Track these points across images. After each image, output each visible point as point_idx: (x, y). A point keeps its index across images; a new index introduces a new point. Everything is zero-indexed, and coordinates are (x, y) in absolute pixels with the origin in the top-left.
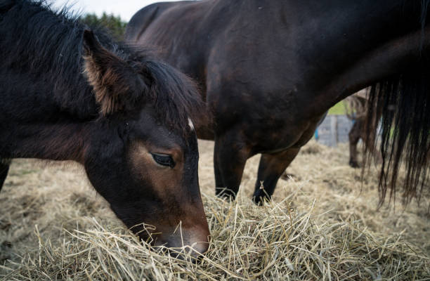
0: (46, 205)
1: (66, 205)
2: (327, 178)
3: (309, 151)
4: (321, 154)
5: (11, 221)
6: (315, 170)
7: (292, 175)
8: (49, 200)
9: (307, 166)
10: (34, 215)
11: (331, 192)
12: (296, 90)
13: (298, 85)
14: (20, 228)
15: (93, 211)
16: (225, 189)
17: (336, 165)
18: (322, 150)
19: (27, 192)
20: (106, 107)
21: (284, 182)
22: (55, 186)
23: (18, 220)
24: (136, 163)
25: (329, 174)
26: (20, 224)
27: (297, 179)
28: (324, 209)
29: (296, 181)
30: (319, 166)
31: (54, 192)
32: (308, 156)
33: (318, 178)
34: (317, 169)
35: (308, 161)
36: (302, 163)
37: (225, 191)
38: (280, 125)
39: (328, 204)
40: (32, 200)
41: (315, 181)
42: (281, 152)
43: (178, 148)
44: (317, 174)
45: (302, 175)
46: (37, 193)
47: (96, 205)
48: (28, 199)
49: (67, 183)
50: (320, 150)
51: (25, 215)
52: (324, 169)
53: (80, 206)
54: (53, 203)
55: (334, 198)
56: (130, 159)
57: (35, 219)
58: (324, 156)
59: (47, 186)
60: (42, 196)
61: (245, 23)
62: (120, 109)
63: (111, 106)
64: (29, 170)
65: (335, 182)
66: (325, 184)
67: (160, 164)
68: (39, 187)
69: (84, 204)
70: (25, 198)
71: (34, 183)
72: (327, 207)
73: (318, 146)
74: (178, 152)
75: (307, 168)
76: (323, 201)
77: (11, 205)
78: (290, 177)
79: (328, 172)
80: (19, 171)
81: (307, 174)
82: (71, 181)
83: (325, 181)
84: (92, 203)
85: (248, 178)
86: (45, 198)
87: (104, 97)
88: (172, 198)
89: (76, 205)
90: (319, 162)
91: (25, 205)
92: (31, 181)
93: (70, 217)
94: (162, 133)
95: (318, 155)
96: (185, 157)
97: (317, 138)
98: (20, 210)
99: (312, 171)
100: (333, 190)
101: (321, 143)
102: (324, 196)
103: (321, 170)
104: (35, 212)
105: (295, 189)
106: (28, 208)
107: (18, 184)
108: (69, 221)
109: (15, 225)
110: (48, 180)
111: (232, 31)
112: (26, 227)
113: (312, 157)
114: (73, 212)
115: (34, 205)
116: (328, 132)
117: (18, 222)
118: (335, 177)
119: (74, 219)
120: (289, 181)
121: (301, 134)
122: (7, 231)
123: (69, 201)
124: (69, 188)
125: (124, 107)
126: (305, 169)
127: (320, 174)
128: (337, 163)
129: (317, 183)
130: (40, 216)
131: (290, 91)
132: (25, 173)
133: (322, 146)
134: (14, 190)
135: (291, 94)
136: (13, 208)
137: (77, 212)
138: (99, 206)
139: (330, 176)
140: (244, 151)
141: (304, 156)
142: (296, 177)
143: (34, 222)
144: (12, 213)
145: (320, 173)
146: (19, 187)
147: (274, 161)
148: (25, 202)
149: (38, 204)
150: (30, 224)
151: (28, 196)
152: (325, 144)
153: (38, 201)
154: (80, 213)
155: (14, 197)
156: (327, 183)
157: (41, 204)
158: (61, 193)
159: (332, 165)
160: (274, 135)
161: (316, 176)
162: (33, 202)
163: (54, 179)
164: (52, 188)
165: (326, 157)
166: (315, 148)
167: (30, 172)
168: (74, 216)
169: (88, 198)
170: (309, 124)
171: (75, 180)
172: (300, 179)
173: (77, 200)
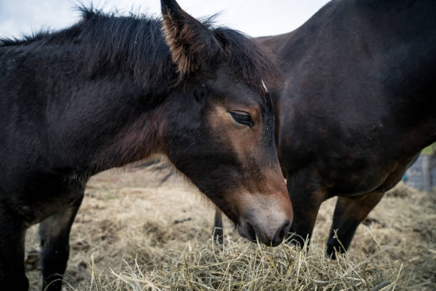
0: (122, 231)
1: (138, 233)
2: (418, 227)
3: (396, 195)
4: (410, 198)
5: (90, 243)
6: (403, 217)
7: (375, 221)
8: (126, 226)
9: (393, 211)
10: (111, 239)
11: (425, 245)
12: (381, 125)
13: (384, 120)
14: (96, 250)
15: (163, 242)
16: (293, 234)
17: (429, 213)
18: (412, 193)
19: (108, 216)
20: (182, 67)
21: (365, 227)
22: (133, 213)
23: (97, 242)
24: (214, 126)
25: (421, 223)
26: (98, 247)
27: (380, 225)
28: (416, 264)
29: (378, 228)
30: (408, 213)
31: (131, 219)
32: (394, 199)
33: (406, 227)
34: (405, 215)
35: (394, 205)
36: (387, 207)
37: (294, 237)
38: (361, 165)
39: (422, 260)
40: (111, 224)
41: (403, 229)
42: (361, 196)
43: (257, 106)
44: (406, 221)
45: (386, 222)
46: (116, 219)
47: (166, 235)
48: (108, 224)
49: (144, 211)
50: (408, 193)
51: (103, 238)
52: (414, 216)
53: (151, 235)
54: (129, 230)
55: (429, 253)
56: (208, 122)
57: (110, 243)
58: (414, 200)
59: (126, 212)
60: (120, 222)
61: (322, 53)
62: (197, 68)
63: (187, 65)
64: (113, 196)
65: (430, 233)
66: (415, 234)
67: (240, 122)
68: (119, 212)
69: (155, 233)
70: (105, 222)
71: (115, 209)
72: (420, 263)
73: (406, 189)
74: (257, 111)
75: (393, 213)
76: (414, 255)
77: (93, 227)
78: (373, 223)
79: (420, 221)
80: (105, 196)
81: (392, 220)
82: (147, 209)
83: (416, 230)
84: (163, 234)
85: (324, 219)
86: (123, 224)
87: (181, 56)
88: (252, 161)
89: (148, 234)
90: (408, 208)
91: (104, 229)
92: (113, 206)
93: (140, 246)
94: (240, 90)
95: (406, 199)
96: (263, 116)
97: (406, 180)
98: (99, 233)
99: (399, 217)
100: (428, 242)
101: (410, 186)
102: (414, 250)
103: (411, 216)
104: (112, 237)
105: (378, 237)
106: (106, 232)
107: (103, 208)
108: (139, 250)
109: (93, 247)
110: (127, 207)
111: (307, 63)
112: (102, 250)
113: (399, 201)
114: (144, 241)
115: (111, 230)
116: (419, 174)
117: (97, 244)
118: (430, 228)
119: (143, 248)
120: (371, 227)
121: (386, 177)
122: (86, 252)
123: (142, 229)
124: (144, 216)
125: (200, 67)
126: (391, 215)
127: (409, 222)
128: (431, 210)
129: (406, 232)
130: (115, 241)
131: (374, 127)
132: (110, 198)
133: (411, 189)
134: (98, 213)
135: (375, 130)
136: (95, 230)
137: (148, 241)
138: (169, 237)
139: (423, 225)
140: (319, 194)
141: (389, 200)
142: (379, 223)
143: (110, 246)
144: (92, 235)
145: (409, 220)
146: (103, 211)
147: (352, 205)
148: (105, 226)
149: (115, 229)
150: (105, 248)
151: (108, 221)
152: (416, 187)
153: (115, 226)
154: (150, 243)
155: (97, 220)
156: (419, 234)
157: (118, 230)
158: (136, 220)
159: (425, 211)
160: (355, 177)
161: (404, 224)
162: (111, 227)
163: (133, 206)
164: (129, 215)
165: (417, 202)
166: (403, 191)
167: (113, 198)
168: (143, 245)
169: (160, 228)
170: (396, 165)
171: (151, 209)
172: (384, 226)
173: (149, 229)
